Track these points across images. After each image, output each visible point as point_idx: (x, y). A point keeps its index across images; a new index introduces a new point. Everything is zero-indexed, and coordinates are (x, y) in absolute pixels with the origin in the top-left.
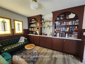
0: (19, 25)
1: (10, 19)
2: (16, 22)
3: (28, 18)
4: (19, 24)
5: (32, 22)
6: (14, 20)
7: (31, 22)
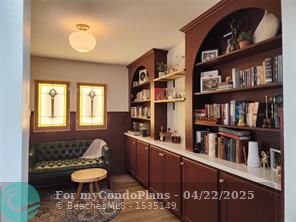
0: (92, 98)
1: (68, 84)
2: (85, 90)
3: (128, 67)
4: (92, 96)
5: (141, 82)
6: (79, 84)
7: (136, 84)
